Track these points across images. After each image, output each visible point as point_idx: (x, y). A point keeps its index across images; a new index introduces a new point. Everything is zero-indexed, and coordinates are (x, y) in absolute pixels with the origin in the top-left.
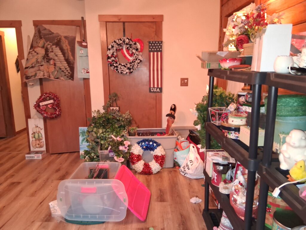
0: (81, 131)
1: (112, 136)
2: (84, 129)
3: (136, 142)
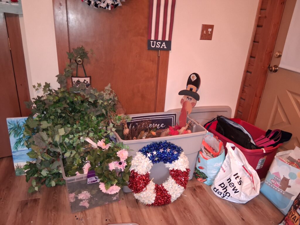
0: (12, 126)
1: (88, 140)
2: (17, 123)
3: (139, 150)
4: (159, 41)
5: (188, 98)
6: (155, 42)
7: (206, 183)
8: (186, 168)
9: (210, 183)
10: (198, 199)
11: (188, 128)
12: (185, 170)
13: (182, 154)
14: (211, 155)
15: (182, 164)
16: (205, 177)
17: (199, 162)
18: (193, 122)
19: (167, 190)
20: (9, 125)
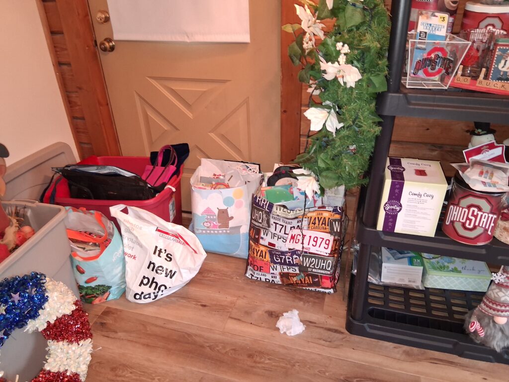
7: (111, 297)
8: (72, 302)
10: (120, 334)
11: (21, 224)
12: (74, 308)
13: (49, 284)
14: (91, 245)
15: (62, 301)
16: (105, 289)
17: (82, 272)
19: (62, 370)
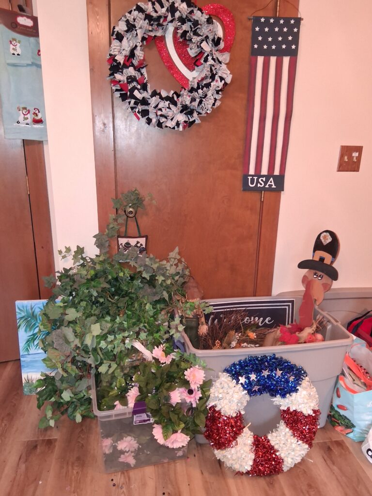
0: (23, 314)
3: (224, 368)
4: (263, 176)
5: (315, 274)
6: (255, 178)
7: (351, 435)
8: (312, 408)
9: (359, 437)
10: (335, 468)
11: (317, 331)
12: (311, 413)
13: (305, 382)
14: (361, 383)
15: (306, 401)
16: (349, 425)
17: (339, 396)
18: (327, 318)
19: (276, 447)
20: (19, 311)
